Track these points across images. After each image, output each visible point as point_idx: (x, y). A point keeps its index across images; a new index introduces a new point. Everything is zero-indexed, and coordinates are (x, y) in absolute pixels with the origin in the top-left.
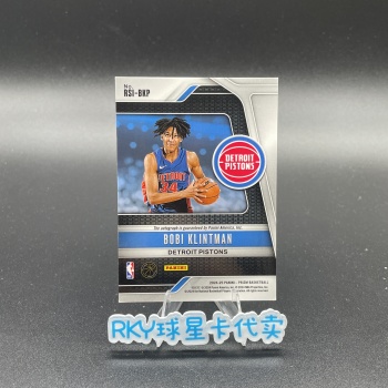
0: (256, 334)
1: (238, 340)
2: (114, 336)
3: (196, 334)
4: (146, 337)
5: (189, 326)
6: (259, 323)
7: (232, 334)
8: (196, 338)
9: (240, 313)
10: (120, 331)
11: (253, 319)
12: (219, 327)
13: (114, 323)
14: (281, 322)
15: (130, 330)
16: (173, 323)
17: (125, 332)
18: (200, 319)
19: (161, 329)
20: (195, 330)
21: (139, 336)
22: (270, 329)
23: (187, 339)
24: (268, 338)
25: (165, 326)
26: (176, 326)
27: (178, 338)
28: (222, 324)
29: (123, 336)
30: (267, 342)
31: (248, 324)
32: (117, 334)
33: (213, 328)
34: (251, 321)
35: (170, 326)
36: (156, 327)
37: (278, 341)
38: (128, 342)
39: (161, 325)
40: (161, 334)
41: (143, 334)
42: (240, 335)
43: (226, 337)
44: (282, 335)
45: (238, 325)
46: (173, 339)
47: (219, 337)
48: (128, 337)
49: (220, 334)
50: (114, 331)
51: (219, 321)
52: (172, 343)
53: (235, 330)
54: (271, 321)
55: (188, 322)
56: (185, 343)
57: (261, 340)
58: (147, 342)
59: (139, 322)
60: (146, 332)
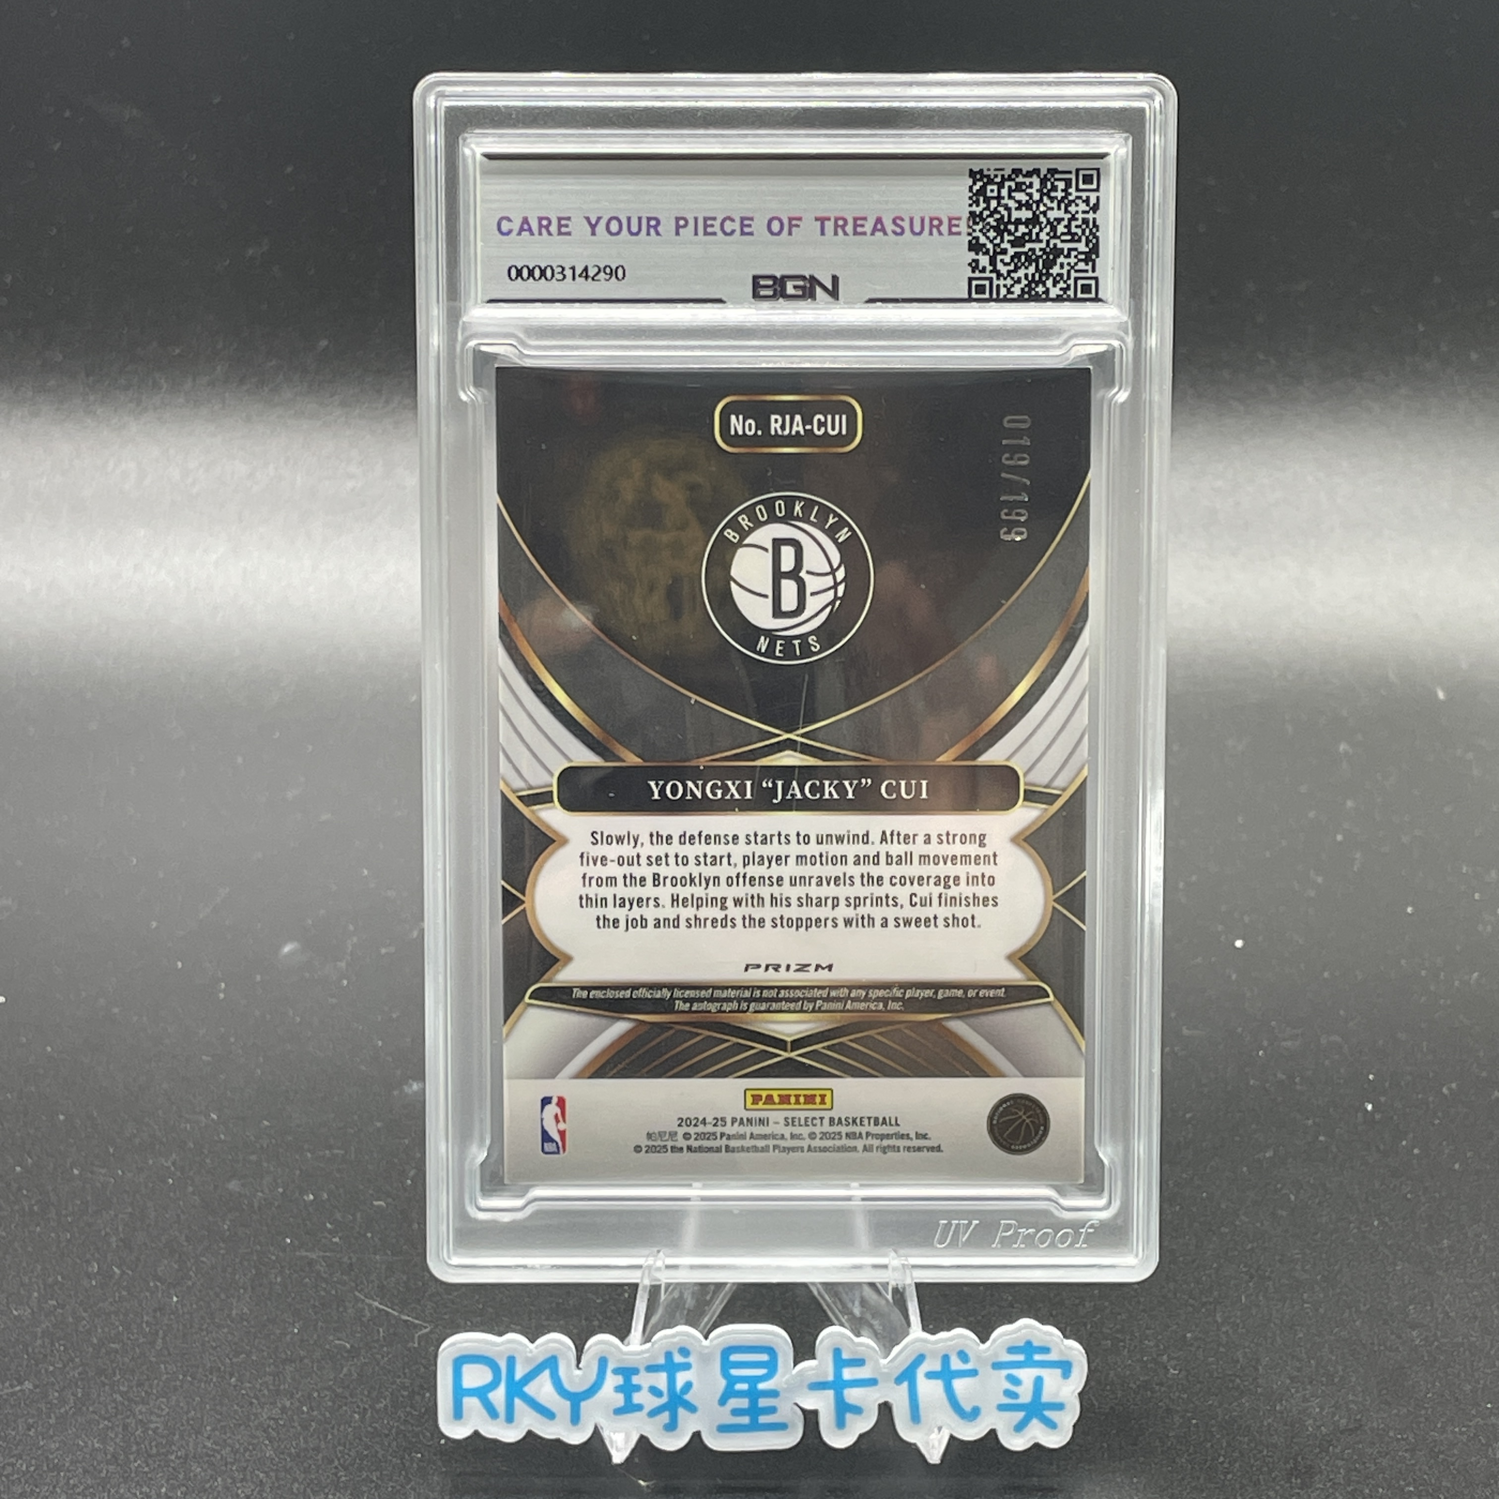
0: (974, 1414)
1: (907, 1432)
2: (458, 1414)
3: (754, 1411)
4: (575, 1418)
5: (732, 1381)
6: (986, 1371)
7: (885, 1409)
8: (754, 1427)
9: (916, 1330)
10: (481, 1393)
11: (963, 1356)
12: (838, 1385)
13: (459, 1363)
14: (1065, 1367)
15: (516, 1390)
16: (671, 1367)
17: (498, 1396)
18: (770, 1350)
19: (627, 1389)
20: (753, 1395)
21: (548, 1414)
22: (1025, 1394)
23: (724, 1429)
24: (1020, 1427)
25: (643, 1379)
26: (681, 1378)
27: (688, 1425)
28: (848, 1374)
29: (492, 1413)
30: (1016, 1443)
31: (946, 1375)
32: (471, 1403)
33: (818, 1386)
34: (956, 1364)
35: (661, 1380)
36: (612, 1381)
37: (1055, 1440)
38: (510, 1435)
39: (627, 1372)
40: (629, 1408)
41: (562, 1406)
42: (915, 1417)
43: (865, 1424)
44: (1069, 1418)
45: (907, 1375)
46: (671, 1426)
47: (841, 1423)
48: (510, 1418)
49: (843, 1409)
50: (459, 1393)
51: (840, 1362)
52: (672, 1443)
53: (899, 1398)
54: (1029, 1363)
55: (726, 1366)
56: (716, 1443)
57: (992, 1434)
58: (576, 1437)
59: (551, 1363)
60: (576, 1400)
